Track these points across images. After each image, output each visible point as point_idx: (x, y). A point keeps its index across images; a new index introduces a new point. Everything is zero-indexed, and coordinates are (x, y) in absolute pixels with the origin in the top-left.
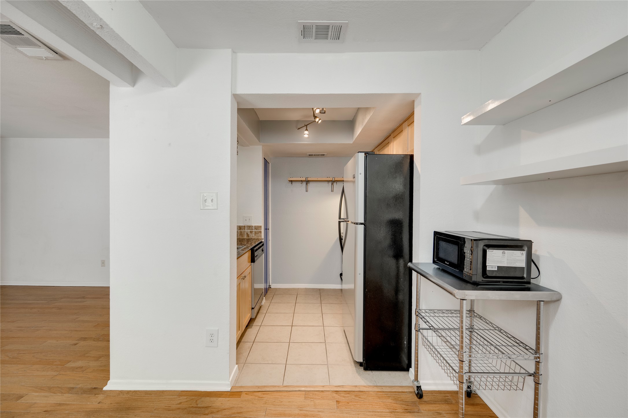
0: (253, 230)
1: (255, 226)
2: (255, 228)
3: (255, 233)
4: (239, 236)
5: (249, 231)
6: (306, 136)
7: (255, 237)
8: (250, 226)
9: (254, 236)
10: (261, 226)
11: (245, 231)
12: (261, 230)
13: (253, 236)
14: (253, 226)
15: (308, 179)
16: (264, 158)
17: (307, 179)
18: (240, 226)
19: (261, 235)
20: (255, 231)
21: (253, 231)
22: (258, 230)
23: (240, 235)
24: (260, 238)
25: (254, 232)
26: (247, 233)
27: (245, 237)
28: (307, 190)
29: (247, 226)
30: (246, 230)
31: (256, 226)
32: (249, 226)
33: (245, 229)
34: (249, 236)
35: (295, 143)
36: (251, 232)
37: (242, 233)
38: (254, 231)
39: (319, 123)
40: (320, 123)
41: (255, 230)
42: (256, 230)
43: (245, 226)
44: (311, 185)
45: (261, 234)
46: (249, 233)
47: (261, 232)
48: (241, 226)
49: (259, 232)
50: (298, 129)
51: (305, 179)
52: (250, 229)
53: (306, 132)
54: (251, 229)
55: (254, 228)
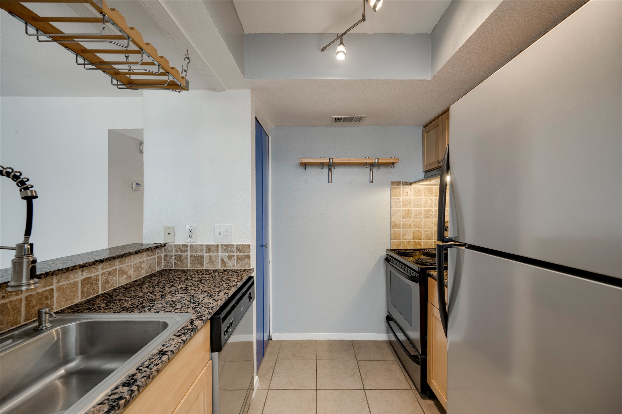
0: (234, 252)
1: (237, 245)
2: (237, 249)
3: (238, 258)
4: (206, 266)
5: (226, 254)
6: (341, 57)
7: (237, 267)
8: (227, 246)
9: (235, 264)
10: (249, 245)
11: (218, 255)
12: (249, 252)
13: (234, 266)
14: (233, 245)
15: (334, 161)
16: (256, 119)
17: (331, 161)
18: (208, 246)
19: (250, 263)
20: (237, 256)
21: (234, 256)
22: (243, 253)
23: (209, 262)
24: (247, 268)
25: (235, 258)
26: (222, 260)
27: (219, 266)
28: (330, 180)
29: (222, 245)
30: (220, 254)
31: (240, 245)
32: (225, 245)
33: (217, 251)
34: (225, 266)
35: (315, 79)
36: (230, 257)
37: (213, 259)
38: (235, 254)
39: (377, 9)
40: (379, 10)
41: (238, 254)
42: (240, 252)
43: (218, 246)
44: (337, 172)
45: (250, 260)
46: (226, 260)
47: (248, 257)
48: (211, 246)
49: (245, 258)
50: (322, 50)
51: (328, 161)
52: (227, 252)
53: (341, 48)
54: (230, 252)
55: (235, 250)
